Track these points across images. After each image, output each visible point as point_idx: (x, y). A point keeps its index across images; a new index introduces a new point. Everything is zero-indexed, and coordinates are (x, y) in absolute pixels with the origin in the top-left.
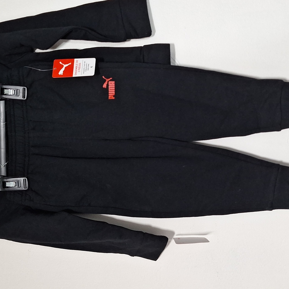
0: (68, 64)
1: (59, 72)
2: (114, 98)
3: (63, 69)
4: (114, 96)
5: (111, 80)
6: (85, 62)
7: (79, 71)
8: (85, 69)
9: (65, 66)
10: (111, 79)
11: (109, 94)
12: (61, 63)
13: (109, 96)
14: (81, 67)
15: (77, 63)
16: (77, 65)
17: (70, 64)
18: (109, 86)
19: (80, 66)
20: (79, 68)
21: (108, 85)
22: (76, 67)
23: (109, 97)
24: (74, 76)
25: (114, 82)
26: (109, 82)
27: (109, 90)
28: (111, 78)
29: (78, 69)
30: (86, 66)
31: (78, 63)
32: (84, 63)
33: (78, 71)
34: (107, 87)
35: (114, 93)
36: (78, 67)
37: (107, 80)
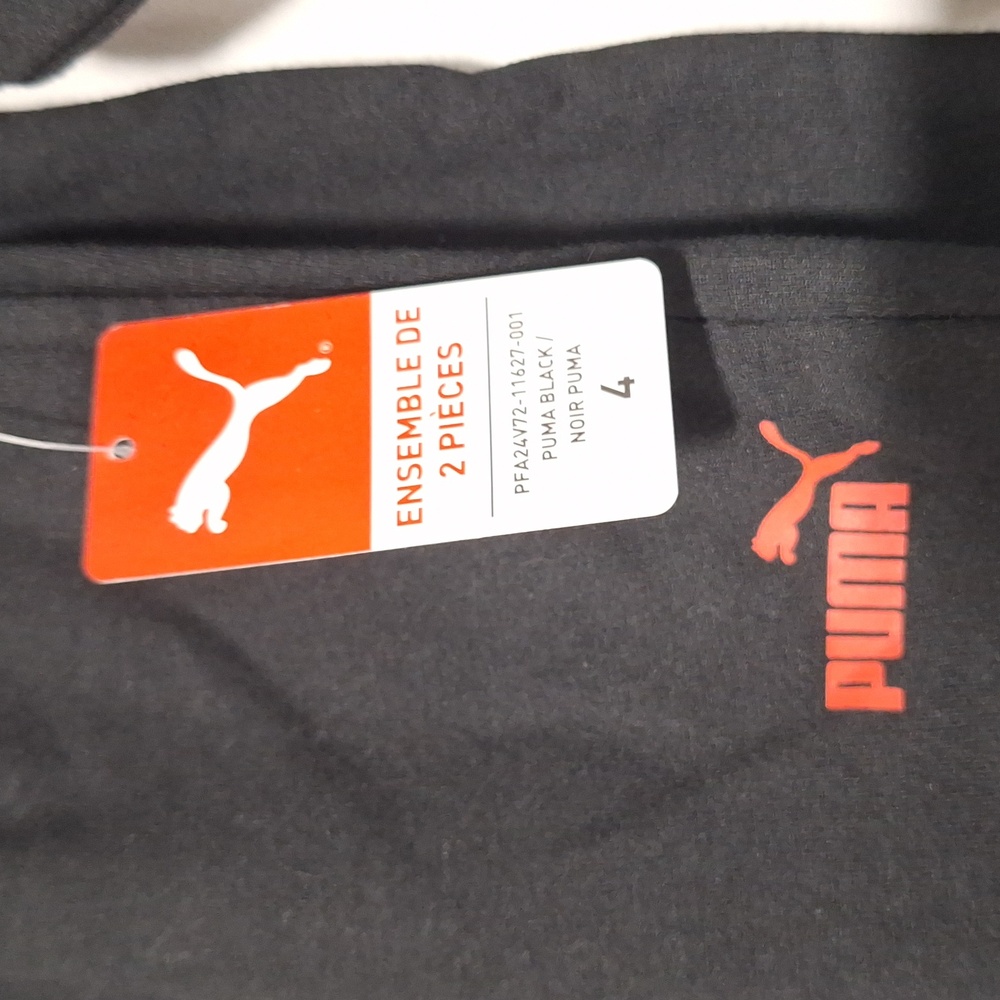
0: (284, 369)
1: (170, 501)
2: (892, 699)
3: (229, 449)
4: (893, 671)
5: (857, 472)
6: (516, 330)
7: (454, 457)
8: (534, 429)
9: (253, 399)
10: (863, 460)
11: (834, 646)
12: (188, 361)
13: (825, 660)
14: (474, 399)
15: (408, 353)
16: (410, 378)
17: (319, 366)
18: (837, 545)
19: (450, 386)
20: (452, 416)
21: (815, 529)
22: (409, 404)
23: (835, 674)
24: (386, 535)
25: (900, 492)
26: (841, 492)
27: (836, 593)
28: (870, 447)
29: (429, 428)
30: (534, 383)
31: (426, 350)
32: (502, 344)
33: (432, 458)
34: (799, 549)
35: (896, 625)
36: (431, 401)
37: (815, 468)
